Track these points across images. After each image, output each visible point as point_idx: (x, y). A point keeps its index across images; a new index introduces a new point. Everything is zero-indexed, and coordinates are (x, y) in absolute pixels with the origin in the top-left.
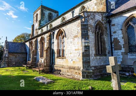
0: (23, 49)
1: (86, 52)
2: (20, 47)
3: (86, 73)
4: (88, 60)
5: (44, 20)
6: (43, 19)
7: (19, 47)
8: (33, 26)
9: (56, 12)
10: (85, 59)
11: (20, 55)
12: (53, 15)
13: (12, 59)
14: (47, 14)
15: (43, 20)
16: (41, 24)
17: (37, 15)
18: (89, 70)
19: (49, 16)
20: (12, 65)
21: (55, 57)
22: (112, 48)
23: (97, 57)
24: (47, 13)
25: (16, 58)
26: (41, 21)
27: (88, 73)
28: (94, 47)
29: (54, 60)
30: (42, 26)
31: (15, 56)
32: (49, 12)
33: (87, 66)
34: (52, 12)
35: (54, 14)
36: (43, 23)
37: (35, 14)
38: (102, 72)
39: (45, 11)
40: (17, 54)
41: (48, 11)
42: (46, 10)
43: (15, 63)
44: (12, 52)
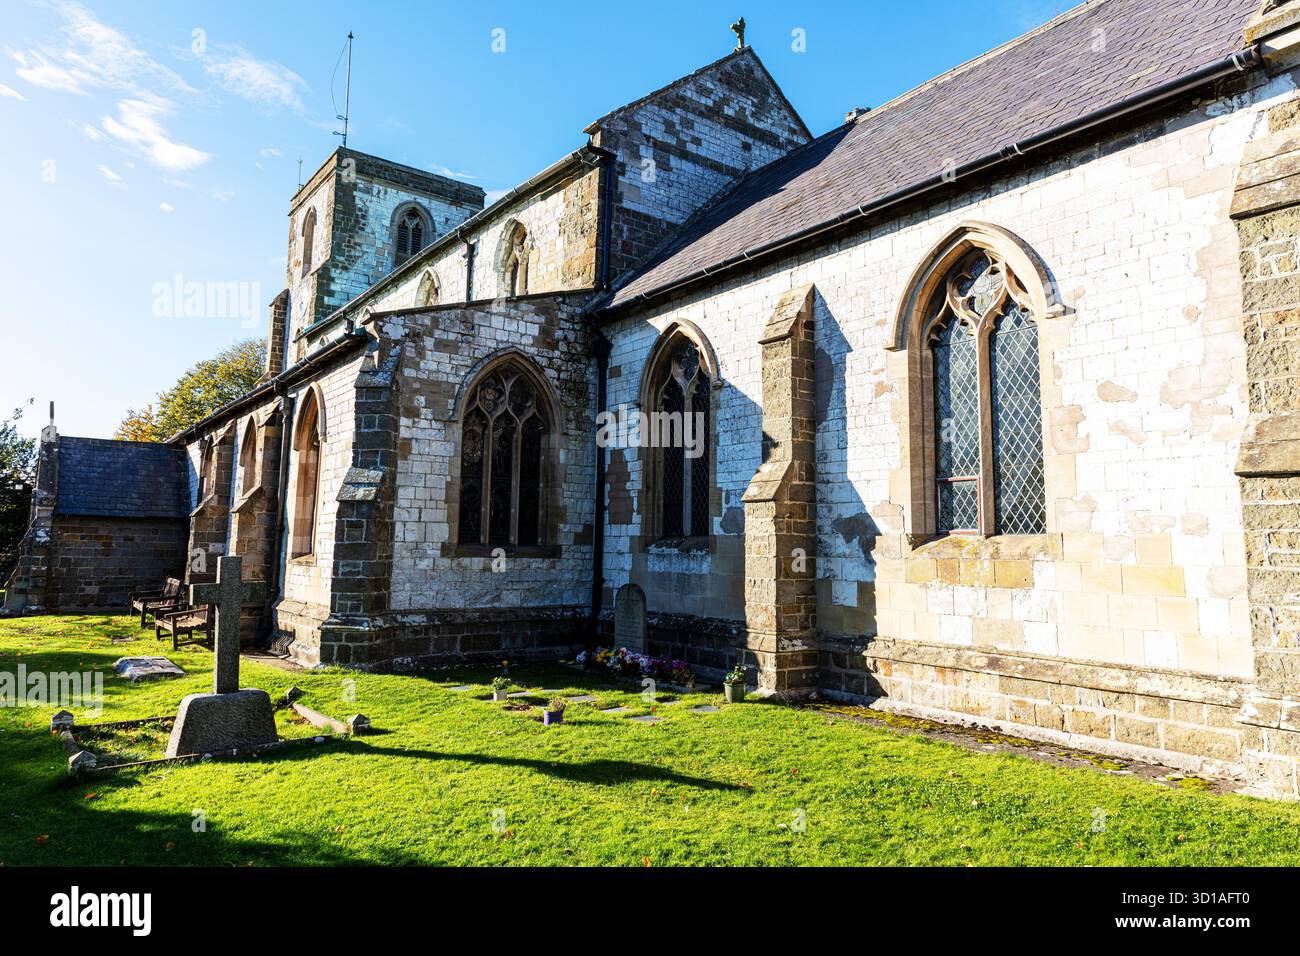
1: (356, 533)
3: (337, 636)
4: (359, 573)
5: (359, 265)
6: (352, 260)
8: (283, 304)
9: (464, 195)
10: (348, 569)
11: (138, 534)
12: (438, 218)
13: (79, 562)
14: (379, 218)
15: (345, 268)
16: (331, 294)
17: (312, 217)
18: (354, 623)
19: (403, 227)
20: (74, 599)
21: (286, 554)
22: (600, 508)
23: (466, 561)
24: (383, 206)
25: (107, 553)
26: (334, 273)
27: (351, 637)
28: (442, 505)
29: (282, 569)
30: (335, 308)
31: (99, 538)
32: (405, 196)
33: (349, 603)
34: (424, 201)
35: (444, 216)
36: (347, 287)
37: (302, 214)
38: (498, 648)
39: (368, 191)
40: (115, 527)
41: (392, 191)
42: (376, 188)
43: (102, 590)
44: (83, 512)
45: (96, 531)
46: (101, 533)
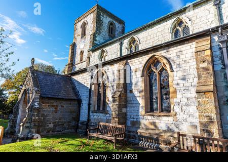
0: (71, 90)
2: (62, 84)
5: (101, 34)
7: (60, 84)
8: (74, 46)
9: (121, 22)
11: (65, 105)
13: (47, 115)
14: (105, 23)
16: (96, 40)
17: (85, 24)
19: (109, 28)
20: (45, 129)
24: (106, 20)
25: (56, 112)
26: (97, 35)
31: (54, 106)
32: (110, 19)
34: (114, 21)
35: (118, 26)
40: (59, 102)
41: (108, 18)
42: (105, 16)
43: (54, 126)
44: (50, 96)
45: (53, 103)
46: (54, 104)
